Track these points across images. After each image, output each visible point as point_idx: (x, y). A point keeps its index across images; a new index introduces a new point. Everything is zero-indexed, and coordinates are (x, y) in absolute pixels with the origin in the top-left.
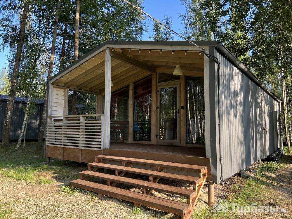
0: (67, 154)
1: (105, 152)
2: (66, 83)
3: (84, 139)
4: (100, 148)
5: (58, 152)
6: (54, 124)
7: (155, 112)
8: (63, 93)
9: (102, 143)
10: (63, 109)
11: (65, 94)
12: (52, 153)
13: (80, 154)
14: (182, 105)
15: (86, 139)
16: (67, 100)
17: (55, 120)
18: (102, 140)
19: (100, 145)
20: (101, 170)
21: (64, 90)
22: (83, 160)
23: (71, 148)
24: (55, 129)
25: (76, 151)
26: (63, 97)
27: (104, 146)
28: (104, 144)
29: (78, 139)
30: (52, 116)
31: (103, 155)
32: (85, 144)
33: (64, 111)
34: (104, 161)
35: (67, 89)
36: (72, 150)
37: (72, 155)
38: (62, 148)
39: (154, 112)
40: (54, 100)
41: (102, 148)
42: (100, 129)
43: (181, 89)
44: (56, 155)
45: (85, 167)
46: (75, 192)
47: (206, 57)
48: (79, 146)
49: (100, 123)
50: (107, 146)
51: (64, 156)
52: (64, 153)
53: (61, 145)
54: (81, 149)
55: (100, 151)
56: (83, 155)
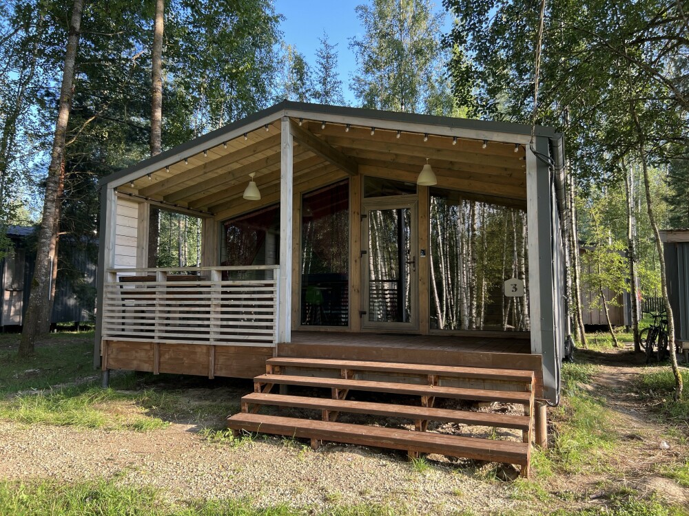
0: (171, 358)
1: (283, 349)
2: (145, 188)
3: (220, 323)
4: (271, 342)
5: (142, 354)
6: (121, 287)
7: (358, 261)
8: (135, 213)
9: (276, 331)
10: (134, 251)
11: (140, 215)
12: (120, 357)
13: (212, 358)
14: (421, 248)
15: (225, 323)
16: (145, 230)
17: (123, 279)
18: (276, 324)
19: (271, 335)
20: (276, 388)
21: (136, 206)
22: (221, 369)
23: (183, 345)
24: (123, 299)
25: (198, 350)
26: (135, 223)
27: (280, 337)
28: (282, 333)
29: (206, 323)
30: (116, 267)
31: (279, 356)
32: (222, 333)
33: (139, 257)
34: (283, 369)
35: (146, 204)
36: (186, 348)
37: (186, 361)
38: (156, 346)
39: (356, 261)
40: (119, 230)
41: (276, 341)
42: (271, 299)
43: (420, 216)
44: (135, 362)
45: (248, 386)
46: (247, 441)
47: (531, 158)
48: (208, 340)
49: (272, 285)
50: (287, 338)
51: (159, 363)
52: (160, 357)
53: (153, 337)
54: (215, 346)
55: (272, 349)
56: (221, 360)
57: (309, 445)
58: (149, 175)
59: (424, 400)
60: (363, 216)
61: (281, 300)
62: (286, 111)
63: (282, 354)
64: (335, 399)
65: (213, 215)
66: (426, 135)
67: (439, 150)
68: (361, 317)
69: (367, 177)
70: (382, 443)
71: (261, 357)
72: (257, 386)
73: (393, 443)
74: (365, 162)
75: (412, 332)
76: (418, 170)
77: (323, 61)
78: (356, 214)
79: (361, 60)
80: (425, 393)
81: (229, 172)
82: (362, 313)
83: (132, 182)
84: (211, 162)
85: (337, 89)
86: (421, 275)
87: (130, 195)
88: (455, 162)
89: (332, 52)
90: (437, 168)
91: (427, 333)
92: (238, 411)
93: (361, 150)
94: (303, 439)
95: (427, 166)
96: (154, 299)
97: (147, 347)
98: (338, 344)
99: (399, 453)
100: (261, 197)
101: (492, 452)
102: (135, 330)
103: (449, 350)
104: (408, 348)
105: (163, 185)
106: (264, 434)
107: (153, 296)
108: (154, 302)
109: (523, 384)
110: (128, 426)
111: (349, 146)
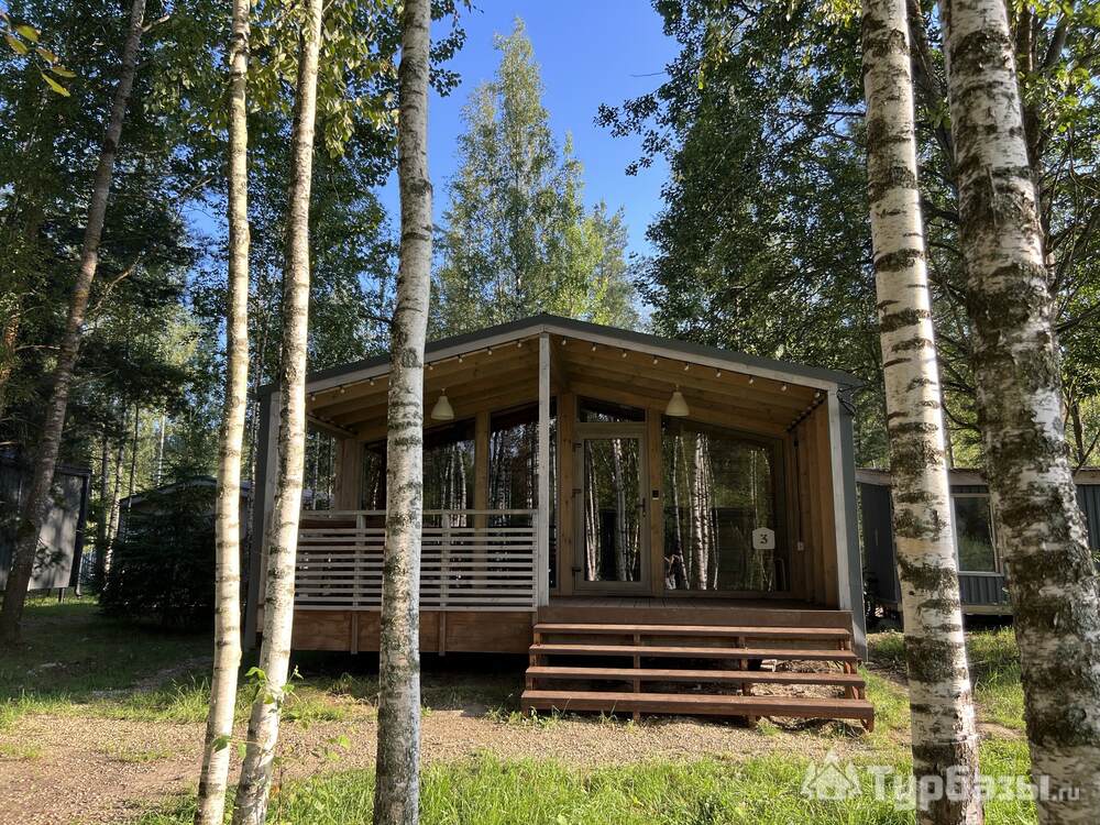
1: (543, 613)
4: (530, 605)
5: (330, 628)
9: (535, 592)
13: (443, 629)
14: (653, 488)
18: (535, 582)
19: (531, 596)
22: (456, 643)
27: (540, 599)
31: (543, 622)
32: (453, 595)
34: (547, 637)
38: (355, 616)
39: (567, 502)
41: (536, 604)
42: (530, 552)
43: (651, 447)
44: (318, 639)
47: (833, 402)
48: (438, 604)
49: (530, 534)
50: (546, 601)
51: (359, 638)
52: (360, 630)
53: (350, 604)
54: (447, 612)
55: (531, 613)
56: (457, 630)
57: (632, 719)
60: (577, 446)
62: (546, 325)
63: (544, 619)
64: (638, 668)
65: (356, 433)
67: (699, 379)
68: (574, 575)
69: (581, 398)
71: (525, 627)
72: (534, 658)
73: (731, 708)
75: (643, 594)
76: (667, 396)
78: (567, 443)
80: (742, 656)
82: (575, 570)
86: (653, 522)
90: (689, 398)
91: (664, 595)
94: (623, 713)
95: (677, 395)
96: (353, 552)
97: (340, 617)
99: (738, 720)
102: (310, 595)
107: (352, 548)
108: (354, 556)
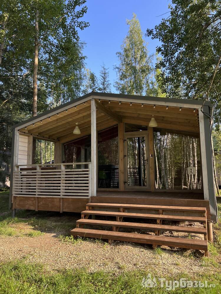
0: (43, 204)
1: (93, 199)
2: (31, 130)
3: (65, 188)
4: (88, 196)
5: (30, 202)
6: (21, 173)
8: (27, 141)
9: (90, 191)
10: (26, 157)
11: (29, 141)
12: (21, 204)
13: (61, 204)
15: (67, 188)
16: (31, 148)
17: (21, 169)
18: (90, 188)
19: (88, 193)
20: (90, 217)
21: (27, 137)
22: (66, 209)
23: (49, 198)
24: (22, 178)
25: (55, 200)
26: (26, 145)
27: (92, 194)
28: (92, 192)
29: (59, 188)
30: (19, 164)
31: (91, 202)
32: (66, 192)
33: (28, 160)
34: (93, 208)
35: (31, 136)
36: (50, 199)
37: (50, 205)
38: (36, 199)
39: (122, 160)
40: (20, 148)
41: (90, 195)
42: (88, 177)
43: (150, 139)
44: (27, 206)
45: (79, 216)
46: (80, 241)
47: (201, 114)
48: (60, 195)
49: (88, 171)
50: (95, 194)
51: (38, 206)
52: (38, 204)
53: (35, 195)
54: (63, 198)
55: (88, 199)
56: (66, 204)
57: (107, 242)
58: (33, 124)
59: (158, 221)
60: (125, 140)
61: (92, 177)
62: (93, 96)
63: (93, 201)
64: (118, 221)
65: (59, 141)
66: (155, 105)
67: (158, 112)
68: (124, 184)
69: (126, 124)
70: (141, 241)
71: (83, 203)
72: (82, 216)
73: (145, 241)
74: (125, 117)
75: (148, 191)
76: (149, 120)
77: (103, 75)
78: (121, 139)
79: (118, 75)
80: (159, 218)
81: (67, 122)
82: (125, 183)
83: (26, 127)
84: (60, 118)
85: (109, 87)
86: (150, 166)
87: (25, 133)
88: (165, 117)
89: (107, 71)
90: (157, 119)
91: (154, 191)
92: (74, 227)
93: (124, 112)
94: (105, 240)
95: (153, 119)
96: (36, 178)
97: (33, 199)
98: (117, 197)
99: (149, 246)
100: (81, 132)
101: (191, 245)
102: (27, 192)
103: (167, 199)
104: (148, 198)
105: (39, 128)
106: (87, 237)
107: (35, 177)
108: (36, 179)
109: (201, 213)
110: (26, 235)
111: (118, 111)
